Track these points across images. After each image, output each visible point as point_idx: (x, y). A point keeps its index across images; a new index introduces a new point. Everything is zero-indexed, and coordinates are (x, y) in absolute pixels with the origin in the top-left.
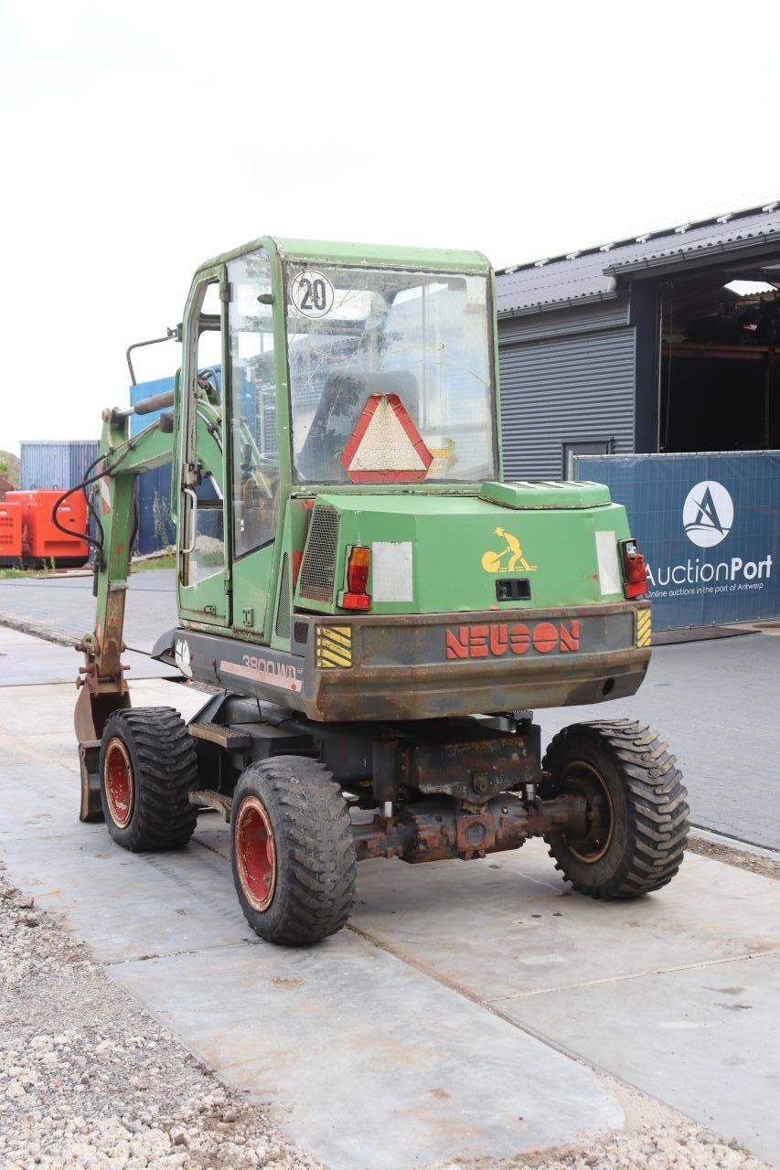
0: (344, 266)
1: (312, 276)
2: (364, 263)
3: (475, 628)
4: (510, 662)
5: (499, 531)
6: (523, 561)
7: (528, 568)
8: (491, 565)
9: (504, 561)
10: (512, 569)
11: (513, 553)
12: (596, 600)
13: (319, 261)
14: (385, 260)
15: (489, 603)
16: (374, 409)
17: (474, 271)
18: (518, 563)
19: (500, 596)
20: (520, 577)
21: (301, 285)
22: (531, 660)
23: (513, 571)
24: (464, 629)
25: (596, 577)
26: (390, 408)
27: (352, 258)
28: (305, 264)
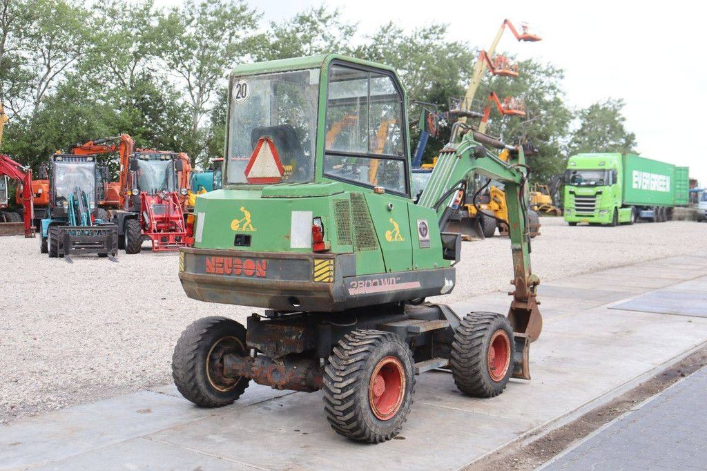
0: (256, 75)
1: (242, 82)
2: (265, 71)
3: (218, 258)
4: (233, 278)
5: (242, 209)
6: (250, 225)
7: (252, 230)
8: (235, 227)
9: (241, 225)
10: (244, 229)
11: (246, 221)
12: (286, 250)
13: (247, 74)
14: (274, 69)
15: (230, 246)
16: (261, 146)
17: (314, 66)
18: (248, 226)
19: (236, 243)
20: (247, 234)
21: (237, 87)
22: (244, 279)
23: (244, 230)
24: (213, 258)
25: (288, 237)
26: (268, 145)
27: (260, 70)
28: (240, 76)
